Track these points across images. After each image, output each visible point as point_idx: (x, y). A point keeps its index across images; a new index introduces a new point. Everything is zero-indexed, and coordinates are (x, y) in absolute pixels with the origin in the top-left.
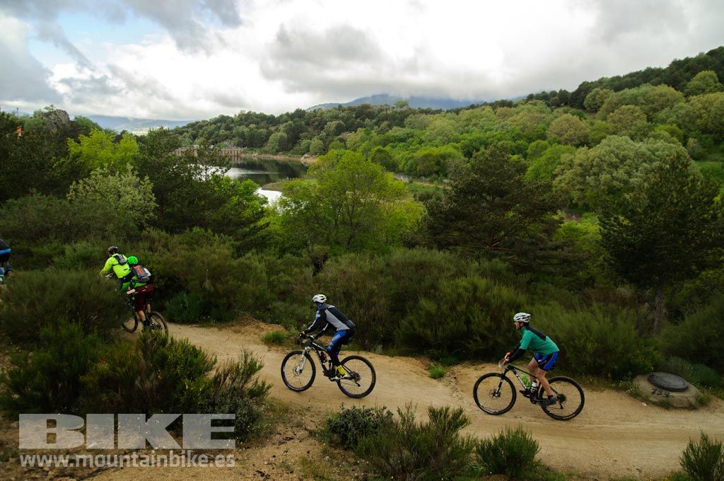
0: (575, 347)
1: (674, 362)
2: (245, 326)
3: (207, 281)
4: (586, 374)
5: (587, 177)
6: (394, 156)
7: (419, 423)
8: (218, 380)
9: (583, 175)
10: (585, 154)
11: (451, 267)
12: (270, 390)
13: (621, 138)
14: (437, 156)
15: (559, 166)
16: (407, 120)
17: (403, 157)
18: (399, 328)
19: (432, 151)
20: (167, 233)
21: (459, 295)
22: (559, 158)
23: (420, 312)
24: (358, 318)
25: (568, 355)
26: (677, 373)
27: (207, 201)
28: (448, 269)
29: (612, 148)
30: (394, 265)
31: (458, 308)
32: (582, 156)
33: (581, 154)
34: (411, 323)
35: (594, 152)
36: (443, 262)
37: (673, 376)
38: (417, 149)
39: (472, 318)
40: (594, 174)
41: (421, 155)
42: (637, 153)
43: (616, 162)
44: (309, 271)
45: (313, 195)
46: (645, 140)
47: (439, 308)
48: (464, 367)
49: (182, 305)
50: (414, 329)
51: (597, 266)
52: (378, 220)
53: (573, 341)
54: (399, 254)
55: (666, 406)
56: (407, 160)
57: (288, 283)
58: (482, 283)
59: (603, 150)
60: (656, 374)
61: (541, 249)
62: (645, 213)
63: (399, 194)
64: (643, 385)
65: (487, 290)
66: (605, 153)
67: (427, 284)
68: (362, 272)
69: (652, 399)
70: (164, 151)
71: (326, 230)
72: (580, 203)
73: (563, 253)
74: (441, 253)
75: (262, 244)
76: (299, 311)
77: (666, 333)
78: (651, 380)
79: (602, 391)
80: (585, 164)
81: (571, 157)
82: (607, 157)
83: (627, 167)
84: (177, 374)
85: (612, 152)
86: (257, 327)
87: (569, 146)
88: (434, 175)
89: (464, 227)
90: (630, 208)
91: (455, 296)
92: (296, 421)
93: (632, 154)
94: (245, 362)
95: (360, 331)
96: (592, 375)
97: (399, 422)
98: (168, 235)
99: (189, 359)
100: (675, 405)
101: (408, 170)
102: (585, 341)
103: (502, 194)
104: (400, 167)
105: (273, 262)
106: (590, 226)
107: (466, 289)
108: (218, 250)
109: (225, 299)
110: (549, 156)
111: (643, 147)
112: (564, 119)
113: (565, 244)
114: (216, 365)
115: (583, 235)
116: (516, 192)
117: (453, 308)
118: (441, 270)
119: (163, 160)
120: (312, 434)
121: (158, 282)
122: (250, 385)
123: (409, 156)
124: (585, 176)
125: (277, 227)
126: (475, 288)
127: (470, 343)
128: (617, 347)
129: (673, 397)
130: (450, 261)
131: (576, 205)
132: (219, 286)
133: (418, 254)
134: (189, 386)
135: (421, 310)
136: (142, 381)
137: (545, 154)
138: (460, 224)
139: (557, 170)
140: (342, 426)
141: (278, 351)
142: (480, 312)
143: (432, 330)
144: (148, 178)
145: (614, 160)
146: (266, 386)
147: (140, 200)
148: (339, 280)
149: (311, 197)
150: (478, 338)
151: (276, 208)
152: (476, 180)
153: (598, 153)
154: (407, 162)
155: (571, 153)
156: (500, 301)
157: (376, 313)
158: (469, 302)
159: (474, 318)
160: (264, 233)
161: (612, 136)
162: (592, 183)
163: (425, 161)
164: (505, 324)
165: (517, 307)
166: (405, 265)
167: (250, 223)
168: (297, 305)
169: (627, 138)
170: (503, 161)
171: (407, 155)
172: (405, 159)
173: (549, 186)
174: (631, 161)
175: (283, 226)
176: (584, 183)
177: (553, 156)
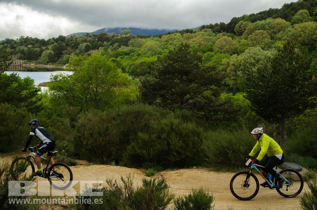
5: (238, 72)
6: (123, 63)
9: (235, 71)
10: (236, 58)
11: (157, 114)
13: (256, 48)
14: (148, 63)
15: (221, 66)
16: (131, 41)
17: (128, 64)
18: (126, 150)
19: (146, 60)
21: (162, 128)
22: (221, 61)
23: (139, 141)
24: (99, 143)
25: (230, 155)
28: (155, 115)
29: (251, 54)
30: (121, 113)
31: (162, 137)
32: (235, 60)
33: (234, 59)
34: (133, 148)
35: (241, 57)
36: (152, 111)
37: (292, 164)
38: (137, 59)
39: (171, 142)
40: (242, 70)
41: (139, 63)
42: (265, 57)
43: (254, 62)
44: (67, 121)
46: (270, 50)
47: (149, 138)
48: (167, 171)
50: (136, 151)
52: (112, 96)
53: (232, 147)
54: (125, 108)
56: (131, 66)
58: (176, 121)
59: (246, 56)
61: (211, 107)
63: (125, 84)
65: (179, 124)
66: (247, 57)
67: (143, 124)
68: (101, 119)
71: (80, 104)
72: (234, 87)
73: (225, 108)
74: (151, 106)
75: (37, 109)
80: (236, 64)
81: (227, 61)
82: (249, 60)
85: (252, 56)
87: (227, 54)
88: (147, 74)
89: (165, 93)
93: (263, 58)
95: (100, 152)
97: (123, 187)
101: (131, 72)
102: (239, 146)
104: (127, 70)
106: (240, 98)
107: (166, 124)
111: (269, 53)
112: (223, 38)
113: (225, 102)
115: (237, 101)
116: (195, 71)
118: (150, 115)
120: (65, 207)
123: (132, 63)
125: (47, 104)
126: (172, 124)
127: (170, 157)
129: (293, 175)
130: (157, 111)
133: (137, 107)
135: (139, 139)
137: (213, 59)
138: (163, 92)
139: (220, 68)
142: (175, 138)
143: (146, 151)
145: (253, 61)
148: (87, 125)
150: (175, 153)
151: (47, 94)
152: (171, 64)
153: (243, 57)
154: (130, 67)
155: (228, 59)
156: (187, 131)
157: (110, 139)
158: (169, 132)
159: (172, 141)
160: (38, 105)
161: (251, 48)
162: (241, 75)
163: (141, 66)
164: (191, 144)
165: (198, 135)
166: (128, 113)
167: (27, 99)
168: (59, 141)
169: (260, 48)
170: (187, 53)
171: (130, 63)
172: (130, 65)
173: (215, 68)
174: (263, 62)
175: (52, 103)
176: (236, 75)
177: (217, 60)
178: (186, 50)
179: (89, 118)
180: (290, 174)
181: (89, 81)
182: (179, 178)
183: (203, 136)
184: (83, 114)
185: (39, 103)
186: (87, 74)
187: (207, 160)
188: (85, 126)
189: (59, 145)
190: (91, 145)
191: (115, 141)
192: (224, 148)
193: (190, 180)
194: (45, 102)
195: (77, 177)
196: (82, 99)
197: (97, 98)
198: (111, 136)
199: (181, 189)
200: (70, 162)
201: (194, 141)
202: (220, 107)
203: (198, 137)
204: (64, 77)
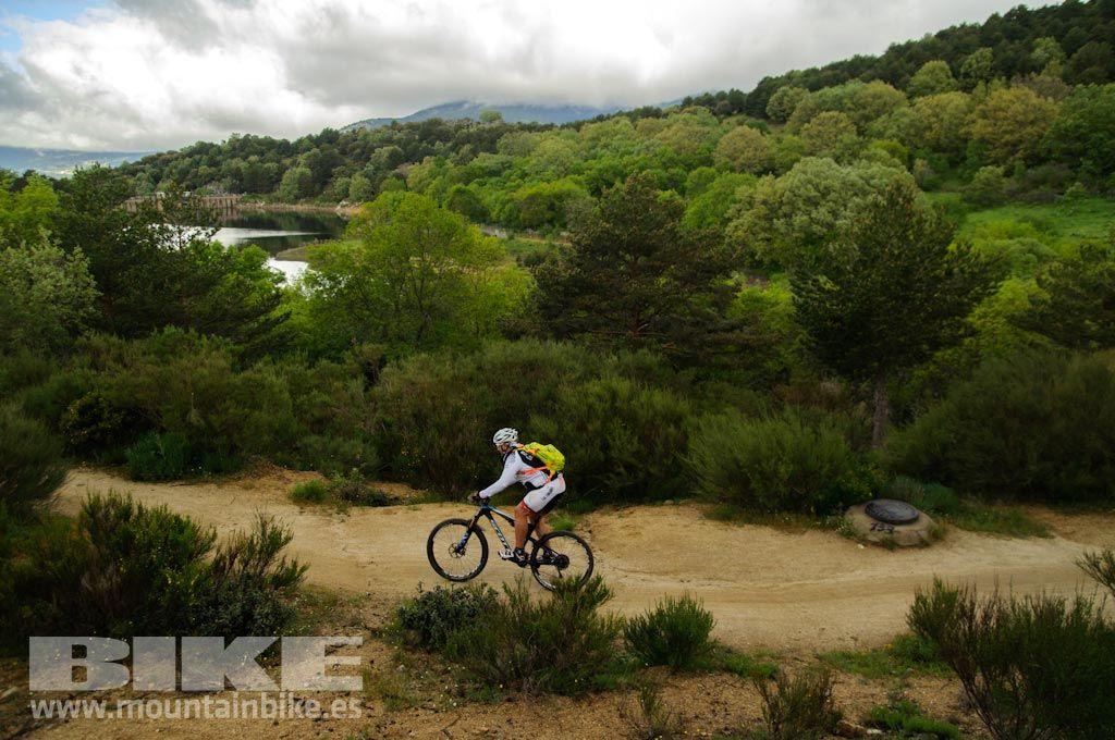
0: (762, 473)
1: (902, 482)
2: (260, 477)
3: (194, 411)
4: (780, 512)
5: (775, 221)
6: (484, 198)
7: (537, 602)
8: (222, 564)
9: (769, 218)
10: (771, 185)
11: (577, 366)
12: (305, 574)
13: (821, 161)
14: (549, 196)
15: (733, 205)
16: (502, 142)
17: (496, 200)
19: (542, 188)
20: (120, 337)
21: (590, 407)
22: (733, 193)
23: (532, 437)
24: (438, 452)
25: (753, 485)
26: (904, 498)
27: (185, 282)
28: (572, 369)
29: (809, 175)
30: (488, 366)
31: (590, 427)
32: (767, 190)
33: (765, 187)
35: (783, 183)
36: (563, 359)
37: (897, 504)
38: (519, 186)
39: (611, 441)
40: (785, 215)
41: (525, 197)
42: (844, 183)
43: (815, 197)
44: (357, 386)
45: (357, 264)
46: (855, 163)
47: (561, 429)
48: (603, 514)
49: (153, 452)
51: (793, 352)
53: (759, 464)
54: (496, 350)
55: (890, 545)
56: (504, 204)
57: (325, 405)
58: (624, 386)
59: (796, 180)
60: (877, 503)
61: (710, 332)
62: (855, 271)
63: (493, 257)
64: (859, 519)
65: (631, 398)
66: (799, 184)
67: (542, 393)
68: (440, 381)
69: (872, 538)
70: (105, 205)
71: (381, 318)
72: (766, 260)
73: (743, 335)
74: (560, 345)
75: (280, 346)
76: (346, 448)
77: (890, 444)
78: (869, 512)
79: (803, 533)
80: (771, 201)
81: (750, 192)
82: (802, 189)
83: (831, 203)
84: (152, 562)
85: (810, 182)
86: (280, 478)
87: (747, 175)
88: (546, 226)
89: (594, 304)
90: (834, 264)
91: (585, 408)
92: (349, 616)
93: (837, 185)
94: (264, 533)
96: (789, 510)
97: (507, 603)
98: (123, 342)
99: (170, 538)
100: (902, 543)
101: (505, 220)
102: (776, 464)
103: (648, 251)
104: (494, 215)
105: (300, 375)
106: (779, 293)
107: (600, 398)
108: (209, 360)
109: (225, 437)
110: (717, 191)
111: (853, 174)
112: (739, 134)
114: (217, 542)
115: (773, 306)
116: (669, 246)
117: (582, 427)
118: (561, 370)
119: (104, 219)
120: (376, 634)
121: (109, 419)
122: (273, 569)
123: (507, 198)
124: (771, 219)
125: (303, 319)
126: (614, 395)
127: (610, 478)
128: (821, 468)
129: (899, 532)
130: (575, 358)
131: (760, 263)
133: (525, 349)
134: (173, 578)
135: (535, 433)
136: (93, 580)
137: (712, 187)
138: (587, 300)
139: (730, 211)
140: (421, 618)
141: (315, 512)
142: (622, 432)
144: (80, 249)
145: (813, 193)
146: (298, 569)
147: (69, 286)
148: (405, 396)
149: (355, 269)
150: (622, 469)
151: (300, 289)
152: (607, 231)
153: (788, 184)
154: (503, 208)
155: (750, 185)
156: (651, 413)
157: (464, 442)
158: (606, 416)
159: (614, 440)
161: (808, 159)
162: (783, 230)
163: (531, 204)
164: (661, 447)
165: (677, 420)
166: (507, 367)
167: (259, 315)
168: (341, 439)
169: (829, 160)
170: (648, 201)
171: (502, 197)
173: (718, 236)
174: (837, 195)
175: (314, 317)
176: (770, 229)
177: (723, 190)
178: (647, 193)
179: (410, 379)
180: (891, 532)
182: (633, 541)
183: (689, 424)
184: (395, 367)
187: (700, 492)
188: (401, 398)
189: (342, 450)
190: (420, 457)
191: (477, 447)
192: (740, 468)
193: (658, 547)
194: (298, 313)
196: (387, 305)
197: (423, 303)
200: (372, 496)
201: (667, 438)
203: (677, 426)
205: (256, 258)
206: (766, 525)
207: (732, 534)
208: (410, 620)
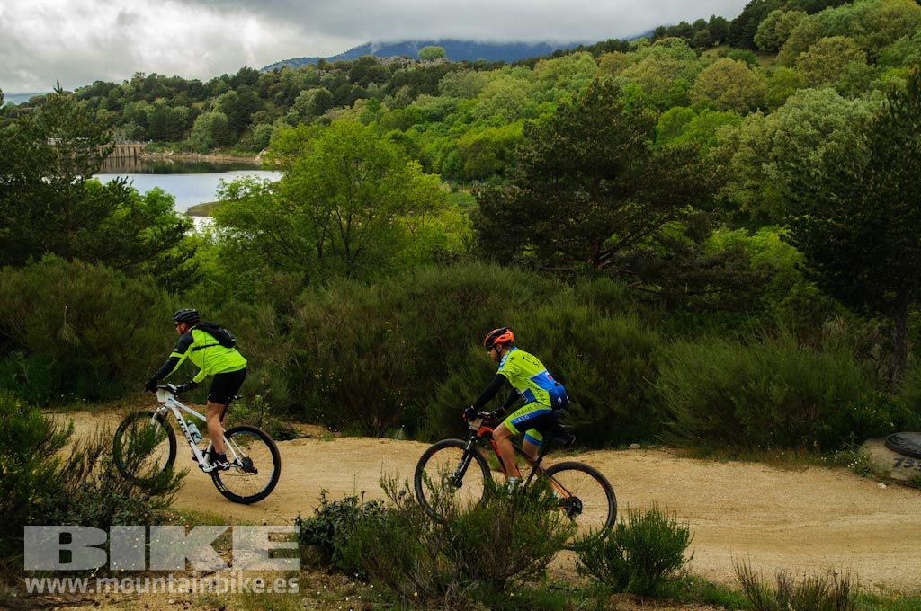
3: (66, 324)
4: (773, 447)
5: (764, 165)
6: (424, 145)
8: (79, 465)
9: (756, 163)
10: (760, 124)
11: (524, 291)
13: (820, 93)
14: (498, 143)
15: (713, 148)
16: (445, 81)
17: (438, 148)
18: (435, 400)
19: (490, 133)
21: (540, 333)
22: (713, 133)
23: (470, 368)
25: (739, 411)
28: (519, 294)
29: (806, 111)
30: (420, 290)
32: (755, 129)
33: (752, 127)
34: (456, 389)
35: (774, 121)
36: (509, 283)
38: (463, 132)
40: (776, 159)
41: (470, 143)
42: (850, 118)
43: (813, 136)
44: (267, 313)
46: (864, 95)
50: (463, 399)
52: (393, 242)
53: (746, 386)
54: (430, 274)
56: (446, 152)
58: (580, 313)
59: (790, 115)
60: (902, 435)
63: (430, 206)
64: (878, 453)
65: (590, 321)
66: (793, 121)
68: (364, 308)
69: (897, 476)
71: (301, 264)
72: (753, 212)
73: (724, 271)
74: (506, 269)
75: (184, 281)
78: (891, 445)
79: (804, 470)
80: (759, 141)
81: (732, 132)
82: (797, 127)
85: (807, 117)
87: (730, 113)
88: (495, 177)
89: (546, 231)
93: (841, 120)
95: (362, 399)
96: (785, 448)
101: (448, 170)
102: (767, 384)
104: (435, 164)
106: (770, 242)
107: (550, 321)
109: (104, 357)
110: (696, 131)
111: (861, 107)
112: (720, 65)
113: (726, 256)
114: (73, 437)
115: (761, 252)
118: (506, 294)
122: (144, 472)
123: (450, 145)
124: (759, 164)
125: (211, 265)
126: (568, 321)
128: (824, 392)
130: (525, 283)
131: (746, 215)
132: (90, 333)
133: (464, 272)
137: (688, 128)
139: (710, 155)
140: (322, 529)
142: (578, 362)
145: (811, 131)
146: (175, 477)
148: (323, 324)
150: (578, 406)
151: (209, 236)
152: (563, 145)
153: (781, 121)
154: (445, 157)
155: (734, 125)
156: (613, 341)
157: (389, 364)
158: (558, 344)
159: (568, 371)
160: (185, 268)
161: (805, 90)
162: (773, 175)
163: (478, 152)
164: (625, 379)
165: (646, 351)
166: (442, 290)
167: (157, 252)
169: (832, 91)
170: (612, 112)
171: (445, 144)
172: (444, 151)
173: (696, 155)
174: (841, 132)
175: (224, 262)
176: (759, 175)
177: (701, 131)
178: (610, 102)
179: (329, 306)
181: (328, 199)
183: (660, 354)
184: (313, 295)
185: (190, 262)
186: (321, 177)
187: (672, 424)
188: (318, 328)
190: (335, 380)
191: (403, 370)
192: (721, 391)
193: (621, 482)
194: (206, 260)
195: (299, 472)
196: (309, 249)
197: (350, 246)
198: (393, 355)
199: (596, 508)
200: (279, 429)
201: (632, 371)
202: (709, 271)
203: (645, 358)
204: (258, 189)
205: (159, 202)
206: (757, 461)
207: (713, 470)
208: (308, 532)
